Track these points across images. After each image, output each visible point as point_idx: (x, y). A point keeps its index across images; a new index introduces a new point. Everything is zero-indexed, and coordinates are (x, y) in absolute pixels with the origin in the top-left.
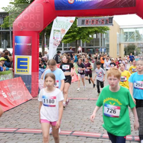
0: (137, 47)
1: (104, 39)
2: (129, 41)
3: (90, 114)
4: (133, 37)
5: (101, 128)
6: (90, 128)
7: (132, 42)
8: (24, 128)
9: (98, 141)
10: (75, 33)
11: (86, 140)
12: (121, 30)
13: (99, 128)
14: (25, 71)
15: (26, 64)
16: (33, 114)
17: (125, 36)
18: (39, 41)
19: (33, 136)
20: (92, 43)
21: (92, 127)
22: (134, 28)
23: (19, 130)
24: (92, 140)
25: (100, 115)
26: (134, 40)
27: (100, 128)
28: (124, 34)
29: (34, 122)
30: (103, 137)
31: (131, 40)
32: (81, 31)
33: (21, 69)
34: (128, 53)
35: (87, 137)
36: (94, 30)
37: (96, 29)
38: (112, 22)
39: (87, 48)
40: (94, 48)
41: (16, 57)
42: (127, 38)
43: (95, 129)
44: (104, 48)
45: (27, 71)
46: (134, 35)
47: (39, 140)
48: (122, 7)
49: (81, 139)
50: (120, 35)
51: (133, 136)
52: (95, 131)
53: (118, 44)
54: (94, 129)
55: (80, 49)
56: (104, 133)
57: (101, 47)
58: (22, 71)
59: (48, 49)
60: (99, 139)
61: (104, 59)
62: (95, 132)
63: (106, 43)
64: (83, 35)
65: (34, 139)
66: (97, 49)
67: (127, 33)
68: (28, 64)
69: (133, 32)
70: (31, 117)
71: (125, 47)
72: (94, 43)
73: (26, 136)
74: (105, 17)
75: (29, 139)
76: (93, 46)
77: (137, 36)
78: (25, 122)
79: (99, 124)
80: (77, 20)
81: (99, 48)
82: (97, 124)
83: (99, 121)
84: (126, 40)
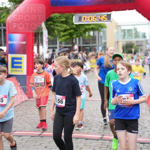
0: (135, 45)
1: (101, 37)
2: (127, 38)
3: (89, 115)
4: (131, 35)
6: (89, 129)
7: (131, 40)
8: (20, 131)
9: (98, 143)
10: (72, 31)
11: (85, 142)
12: (119, 27)
13: (98, 129)
14: (20, 71)
15: (21, 63)
16: (29, 116)
17: (123, 34)
18: (34, 40)
19: (30, 138)
20: (88, 41)
21: (91, 129)
22: (132, 25)
23: (15, 132)
24: (92, 142)
25: (99, 116)
26: (132, 37)
27: (100, 129)
28: (122, 32)
29: (31, 125)
30: (103, 138)
31: (129, 37)
32: (78, 29)
33: (15, 69)
34: (127, 51)
35: (86, 139)
37: (93, 26)
38: (110, 19)
39: (84, 47)
40: (91, 47)
41: (10, 56)
42: (124, 36)
43: (95, 131)
44: (101, 46)
45: (21, 71)
46: (132, 32)
47: (36, 142)
48: (121, 3)
49: (81, 141)
50: (118, 32)
52: (94, 133)
53: (115, 42)
54: (94, 130)
56: (103, 135)
57: (98, 45)
58: (16, 71)
59: (43, 47)
60: (99, 141)
62: (95, 134)
63: (103, 41)
64: (80, 32)
65: (31, 142)
66: (94, 47)
67: (125, 30)
68: (22, 63)
69: (131, 30)
70: (27, 119)
71: (123, 44)
72: (91, 41)
73: (23, 139)
74: (103, 13)
75: (26, 142)
76: (89, 44)
77: (135, 34)
78: (21, 124)
79: (98, 125)
80: (74, 16)
81: (96, 46)
82: (97, 125)
83: (98, 122)
84: (124, 38)
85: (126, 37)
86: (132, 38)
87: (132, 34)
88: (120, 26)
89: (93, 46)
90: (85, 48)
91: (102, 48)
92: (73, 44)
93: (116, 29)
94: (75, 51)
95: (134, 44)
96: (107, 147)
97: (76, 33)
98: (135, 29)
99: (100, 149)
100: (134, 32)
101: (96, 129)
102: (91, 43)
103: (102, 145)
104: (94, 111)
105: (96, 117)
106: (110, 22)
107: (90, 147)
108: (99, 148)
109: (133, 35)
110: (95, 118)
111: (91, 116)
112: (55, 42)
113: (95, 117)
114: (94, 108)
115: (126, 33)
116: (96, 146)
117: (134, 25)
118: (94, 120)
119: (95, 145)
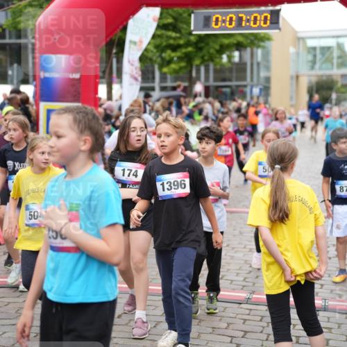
0: (339, 85)
1: (258, 64)
2: (320, 69)
4: (329, 60)
5: (247, 280)
6: (221, 279)
7: (328, 72)
9: (239, 309)
10: (190, 49)
12: (301, 42)
13: (242, 279)
17: (310, 57)
20: (227, 75)
21: (225, 278)
22: (334, 37)
24: (225, 308)
25: (245, 247)
26: (332, 64)
27: (245, 278)
28: (309, 52)
30: (252, 300)
31: (324, 66)
32: (202, 45)
36: (235, 42)
37: (241, 39)
38: (277, 22)
39: (217, 87)
40: (234, 88)
42: (314, 62)
43: (234, 283)
44: (257, 85)
46: (332, 53)
50: (298, 54)
51: (325, 300)
52: (232, 286)
53: (292, 78)
54: (232, 281)
55: (199, 88)
56: (253, 292)
57: (251, 83)
59: (122, 87)
60: (242, 306)
61: (257, 113)
62: (234, 289)
63: (263, 74)
64: (208, 52)
66: (241, 89)
67: (314, 49)
69: (329, 48)
71: (310, 82)
72: (234, 74)
74: (263, 8)
76: (230, 80)
77: (339, 57)
79: (243, 270)
80: (193, 15)
81: (245, 86)
82: (240, 269)
83: (243, 262)
84: (312, 68)
85: (317, 66)
86: (332, 69)
87: (333, 58)
88: (303, 39)
89: (238, 86)
90: (220, 89)
91: (261, 90)
92: (192, 82)
93: (295, 47)
94: (195, 96)
95: (337, 82)
96: (261, 320)
97: (201, 54)
98: (340, 46)
99: (244, 323)
100: (336, 54)
101: (236, 278)
102: (234, 79)
103: (249, 315)
104: (234, 236)
105: (240, 250)
106: (278, 31)
107: (220, 320)
108: (243, 321)
109: (335, 61)
110: (236, 252)
111: (227, 248)
112: (150, 76)
113: (236, 249)
114: (234, 230)
115: (319, 56)
116: (235, 318)
117: (338, 37)
118: (232, 258)
119: (231, 315)
